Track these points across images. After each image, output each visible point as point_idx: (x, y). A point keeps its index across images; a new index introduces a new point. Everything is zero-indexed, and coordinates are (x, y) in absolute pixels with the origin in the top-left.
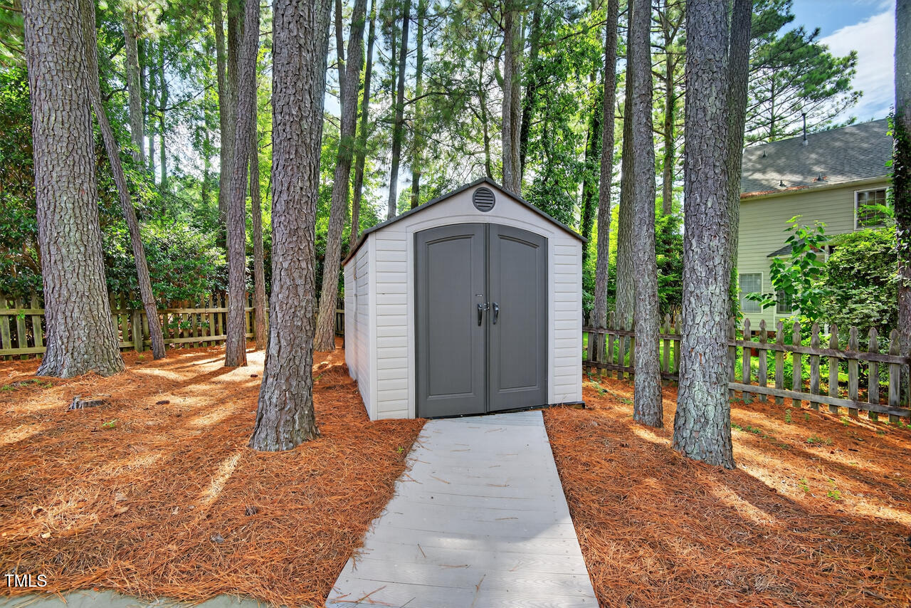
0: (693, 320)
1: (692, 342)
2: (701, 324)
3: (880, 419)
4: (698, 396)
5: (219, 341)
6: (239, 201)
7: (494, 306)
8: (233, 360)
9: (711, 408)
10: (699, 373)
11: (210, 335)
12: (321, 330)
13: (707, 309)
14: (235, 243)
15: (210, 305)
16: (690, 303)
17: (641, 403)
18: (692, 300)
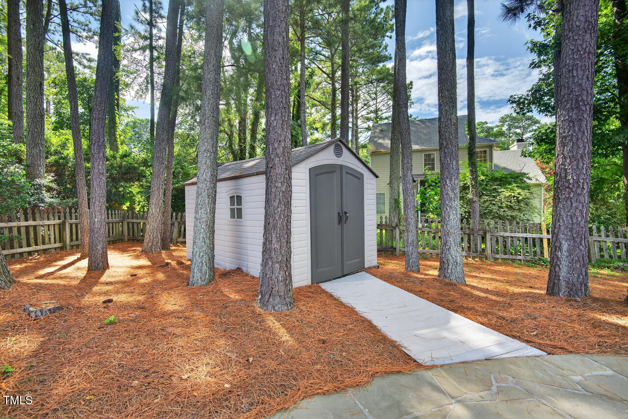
0: (449, 217)
1: (449, 228)
2: (453, 219)
3: (476, 259)
4: (453, 253)
5: (31, 251)
6: (102, 129)
7: (346, 213)
8: (98, 264)
9: (458, 258)
10: (453, 242)
11: (22, 247)
12: (151, 236)
13: (454, 212)
14: (98, 165)
15: (21, 219)
16: (447, 209)
17: (411, 261)
18: (448, 208)
